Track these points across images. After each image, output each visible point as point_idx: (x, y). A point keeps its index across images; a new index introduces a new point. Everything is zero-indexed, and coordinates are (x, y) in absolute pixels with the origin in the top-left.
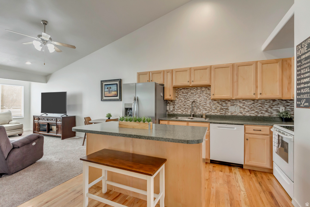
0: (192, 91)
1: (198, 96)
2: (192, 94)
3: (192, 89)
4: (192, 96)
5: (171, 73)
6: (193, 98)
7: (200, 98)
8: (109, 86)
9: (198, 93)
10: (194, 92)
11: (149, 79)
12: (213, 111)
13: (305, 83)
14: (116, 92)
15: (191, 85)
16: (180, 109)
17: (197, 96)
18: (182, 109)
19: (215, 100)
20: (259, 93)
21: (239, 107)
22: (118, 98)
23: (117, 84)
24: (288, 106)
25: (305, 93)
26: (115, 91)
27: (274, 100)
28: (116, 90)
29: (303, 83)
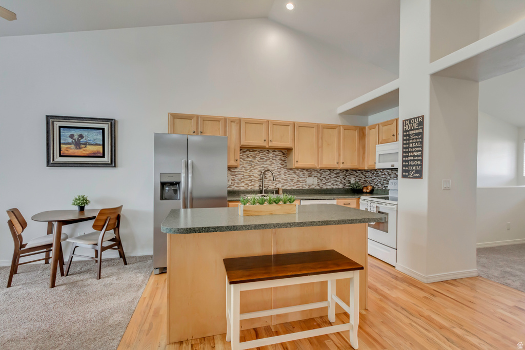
0: (261, 155)
1: (270, 163)
2: (261, 159)
3: (261, 151)
4: (261, 163)
5: (237, 123)
6: (263, 165)
7: (273, 166)
8: (76, 133)
9: (269, 159)
10: (264, 156)
11: (197, 128)
12: (289, 185)
13: (414, 156)
14: (101, 147)
15: (267, 147)
16: (243, 182)
17: (268, 162)
18: (247, 182)
19: (291, 169)
20: (341, 162)
21: (316, 178)
22: (107, 159)
23: (103, 129)
24: (357, 176)
25: (414, 165)
26: (99, 145)
27: (347, 171)
28: (101, 143)
29: (411, 156)
